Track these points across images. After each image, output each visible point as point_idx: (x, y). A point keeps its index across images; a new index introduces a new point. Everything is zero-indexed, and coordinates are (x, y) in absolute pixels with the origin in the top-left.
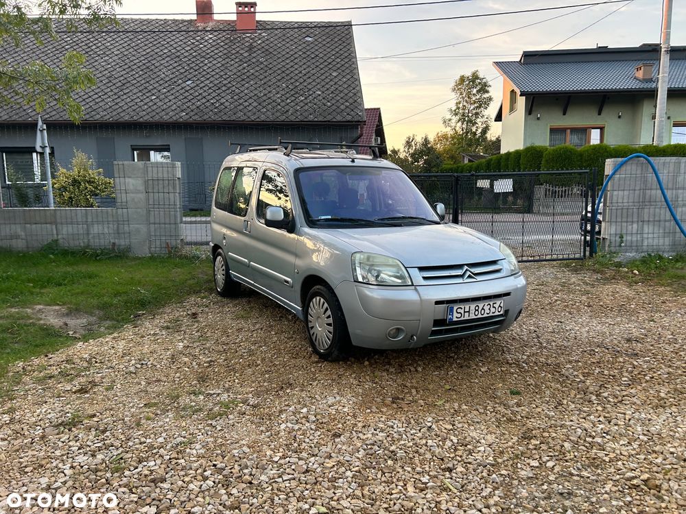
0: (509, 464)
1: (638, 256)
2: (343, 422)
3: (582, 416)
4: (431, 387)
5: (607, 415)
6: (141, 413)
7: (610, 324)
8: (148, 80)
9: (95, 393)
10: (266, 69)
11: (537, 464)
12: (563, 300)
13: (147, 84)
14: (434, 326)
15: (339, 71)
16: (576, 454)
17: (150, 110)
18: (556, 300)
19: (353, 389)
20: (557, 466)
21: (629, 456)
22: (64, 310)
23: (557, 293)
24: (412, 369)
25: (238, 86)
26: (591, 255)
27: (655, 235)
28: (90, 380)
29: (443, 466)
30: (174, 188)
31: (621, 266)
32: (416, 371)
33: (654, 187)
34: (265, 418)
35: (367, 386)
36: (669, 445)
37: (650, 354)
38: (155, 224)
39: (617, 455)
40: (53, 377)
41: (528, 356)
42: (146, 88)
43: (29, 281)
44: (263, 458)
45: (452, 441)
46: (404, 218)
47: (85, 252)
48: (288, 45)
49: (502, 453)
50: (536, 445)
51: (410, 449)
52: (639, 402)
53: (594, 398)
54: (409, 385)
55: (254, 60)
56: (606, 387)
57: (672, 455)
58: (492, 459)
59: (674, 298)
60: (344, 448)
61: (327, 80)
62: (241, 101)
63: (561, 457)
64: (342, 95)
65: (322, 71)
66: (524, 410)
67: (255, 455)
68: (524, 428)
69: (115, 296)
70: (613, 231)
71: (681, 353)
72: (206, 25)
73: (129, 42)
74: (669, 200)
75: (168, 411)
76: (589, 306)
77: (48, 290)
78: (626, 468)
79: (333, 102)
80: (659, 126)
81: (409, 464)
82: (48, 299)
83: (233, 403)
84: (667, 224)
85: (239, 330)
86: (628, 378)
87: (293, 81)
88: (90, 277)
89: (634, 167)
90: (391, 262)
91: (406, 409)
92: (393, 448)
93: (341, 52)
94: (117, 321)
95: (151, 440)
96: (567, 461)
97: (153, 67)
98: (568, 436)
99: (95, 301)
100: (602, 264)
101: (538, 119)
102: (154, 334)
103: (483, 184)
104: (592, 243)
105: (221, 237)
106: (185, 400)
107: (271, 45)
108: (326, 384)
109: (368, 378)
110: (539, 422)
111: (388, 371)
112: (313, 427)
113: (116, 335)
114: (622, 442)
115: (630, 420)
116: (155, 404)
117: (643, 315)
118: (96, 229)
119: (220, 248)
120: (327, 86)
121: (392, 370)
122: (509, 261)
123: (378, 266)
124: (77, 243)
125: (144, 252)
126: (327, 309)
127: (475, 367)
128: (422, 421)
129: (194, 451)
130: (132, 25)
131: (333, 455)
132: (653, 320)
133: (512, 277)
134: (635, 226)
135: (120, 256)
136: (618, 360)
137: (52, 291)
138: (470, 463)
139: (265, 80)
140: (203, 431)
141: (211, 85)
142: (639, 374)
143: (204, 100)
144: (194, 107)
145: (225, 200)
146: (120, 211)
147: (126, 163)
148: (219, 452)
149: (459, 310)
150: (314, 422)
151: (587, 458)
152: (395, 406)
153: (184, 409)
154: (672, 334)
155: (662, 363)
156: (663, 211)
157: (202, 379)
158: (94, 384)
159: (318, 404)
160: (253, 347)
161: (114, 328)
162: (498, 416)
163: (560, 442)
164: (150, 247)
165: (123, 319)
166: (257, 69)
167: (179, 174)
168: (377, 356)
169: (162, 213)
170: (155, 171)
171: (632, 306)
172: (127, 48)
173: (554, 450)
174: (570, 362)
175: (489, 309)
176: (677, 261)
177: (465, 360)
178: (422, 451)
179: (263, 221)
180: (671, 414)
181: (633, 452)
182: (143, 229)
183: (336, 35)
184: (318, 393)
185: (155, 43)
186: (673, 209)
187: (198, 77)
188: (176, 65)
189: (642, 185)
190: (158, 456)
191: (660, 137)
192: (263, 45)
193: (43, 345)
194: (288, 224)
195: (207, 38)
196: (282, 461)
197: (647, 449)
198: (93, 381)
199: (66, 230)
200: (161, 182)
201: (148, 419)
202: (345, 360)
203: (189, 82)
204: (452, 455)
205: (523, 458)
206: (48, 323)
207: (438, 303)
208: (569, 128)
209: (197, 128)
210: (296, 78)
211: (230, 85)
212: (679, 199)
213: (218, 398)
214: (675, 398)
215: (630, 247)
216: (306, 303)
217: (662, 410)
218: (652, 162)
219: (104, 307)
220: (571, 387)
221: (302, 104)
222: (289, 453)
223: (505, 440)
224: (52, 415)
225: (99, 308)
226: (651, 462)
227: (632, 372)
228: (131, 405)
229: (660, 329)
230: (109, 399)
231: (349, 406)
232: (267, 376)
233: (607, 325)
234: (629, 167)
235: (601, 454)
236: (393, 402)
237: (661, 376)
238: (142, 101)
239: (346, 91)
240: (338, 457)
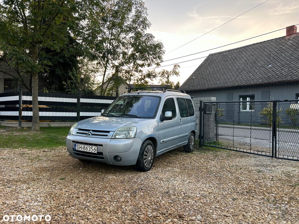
8: (252, 67)
14: (73, 150)
17: (247, 80)
25: (295, 63)
42: (250, 71)
62: (292, 71)
72: (290, 37)
97: (257, 61)
130: (256, 45)
141: (280, 65)
143: (273, 73)
144: (267, 76)
149: (78, 146)
172: (250, 55)
175: (90, 149)
185: (262, 51)
187: (275, 62)
188: (267, 59)
195: (288, 43)
203: (270, 65)
207: (73, 142)
209: (265, 86)
211: (290, 64)
238: (246, 77)
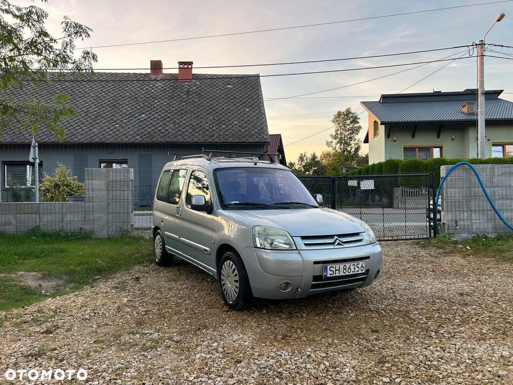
0: (367, 381)
1: (470, 236)
2: (244, 352)
3: (424, 347)
4: (312, 328)
5: (442, 346)
6: (91, 348)
7: (448, 284)
8: (114, 114)
9: (57, 333)
10: (198, 106)
11: (388, 380)
12: (414, 268)
13: (113, 117)
14: (314, 280)
15: (251, 108)
16: (418, 373)
17: (114, 134)
18: (409, 268)
19: (253, 329)
20: (403, 382)
21: (458, 374)
22: (39, 275)
23: (410, 263)
24: (299, 315)
25: (179, 118)
26: (435, 235)
27: (481, 221)
28: (55, 324)
29: (318, 382)
30: (128, 187)
31: (457, 244)
32: (302, 316)
33: (477, 185)
34: (184, 350)
35: (264, 328)
36: (488, 366)
37: (477, 304)
38: (112, 213)
39: (449, 373)
40: (27, 322)
41: (386, 306)
42: (112, 119)
43: (15, 255)
44: (181, 378)
45: (325, 365)
46: (291, 203)
47: (59, 235)
48: (214, 90)
49: (362, 373)
50: (388, 367)
51: (293, 371)
52: (466, 337)
53: (433, 334)
54: (295, 326)
55: (190, 100)
56: (443, 327)
57: (489, 373)
58: (354, 377)
59: (496, 266)
60: (243, 370)
61: (242, 114)
62: (180, 129)
63: (406, 375)
64: (253, 124)
65: (239, 108)
66: (381, 343)
67: (175, 376)
68: (381, 356)
69: (79, 265)
70: (450, 218)
71: (500, 303)
72: (157, 77)
73: (102, 89)
74: (488, 195)
75: (111, 346)
76: (433, 271)
77: (29, 261)
78: (454, 382)
79: (247, 129)
80: (481, 145)
81: (292, 381)
82: (28, 267)
83: (161, 339)
84: (489, 212)
85: (170, 289)
86: (460, 320)
87: (217, 114)
88: (61, 252)
89: (461, 171)
90: (281, 233)
91: (292, 344)
92: (280, 370)
93: (252, 95)
94: (80, 284)
95: (97, 367)
96: (410, 378)
97: (118, 105)
98: (412, 361)
99: (63, 269)
100: (443, 242)
101: (395, 141)
102: (106, 292)
103: (352, 183)
104: (435, 227)
105: (160, 220)
106: (125, 338)
107: (203, 90)
108: (233, 326)
109: (264, 321)
110: (391, 351)
111: (280, 317)
112: (221, 356)
113: (77, 293)
114: (452, 365)
115: (459, 349)
116: (103, 341)
117: (473, 277)
118: (68, 218)
119: (159, 229)
120: (242, 118)
121: (284, 316)
122: (369, 234)
123: (271, 235)
124: (53, 228)
125: (104, 234)
126: (234, 270)
127: (346, 313)
128: (304, 351)
129: (129, 374)
130: (105, 77)
131: (234, 375)
132: (480, 281)
133: (371, 245)
134: (466, 214)
135: (86, 237)
136: (453, 308)
137: (32, 262)
138: (338, 380)
139: (198, 114)
140: (137, 359)
141: (159, 117)
142: (468, 317)
143: (154, 128)
144: (146, 132)
145: (164, 194)
146: (87, 204)
147: (93, 169)
148: (148, 374)
149: (332, 269)
150: (222, 352)
151: (426, 375)
152: (284, 341)
153: (124, 345)
154: (494, 290)
155: (485, 310)
156: (485, 203)
157: (140, 323)
158: (57, 327)
159: (226, 340)
160: (179, 301)
161: (77, 288)
162: (361, 347)
163: (407, 365)
164: (108, 231)
165: (84, 282)
166: (192, 106)
167: (132, 177)
168: (272, 307)
169: (118, 206)
170: (115, 175)
171: (465, 271)
172: (100, 92)
173: (401, 370)
174: (417, 309)
175: (354, 268)
176: (499, 240)
177: (339, 308)
178: (302, 372)
179: (190, 207)
180: (490, 344)
181: (461, 371)
182: (104, 217)
183: (248, 83)
184: (227, 332)
185: (120, 89)
186: (492, 202)
187: (150, 112)
188: (134, 103)
189: (468, 184)
190: (101, 377)
191: (483, 153)
192: (197, 90)
193: (22, 300)
194: (208, 208)
195: (157, 85)
196: (195, 380)
197: (471, 369)
198: (57, 325)
199: (46, 218)
200: (118, 183)
201: (96, 351)
202: (248, 309)
203: (144, 115)
204: (324, 375)
205: (378, 376)
206: (27, 284)
207: (315, 263)
208: (417, 148)
209: (147, 147)
210: (220, 112)
211: (172, 117)
212: (496, 195)
213: (151, 337)
214: (493, 334)
215: (463, 230)
216: (219, 266)
217: (483, 342)
218: (474, 167)
219: (70, 273)
220: (416, 327)
221: (224, 130)
222: (201, 375)
223: (365, 364)
224: (24, 348)
225: (66, 274)
226: (474, 378)
227: (462, 316)
228: (84, 342)
229: (485, 287)
230: (67, 338)
231: (249, 341)
232: (188, 321)
233: (446, 284)
234: (457, 172)
235: (436, 373)
236: (283, 339)
237: (484, 319)
238: (109, 128)
239: (255, 122)
240: (238, 377)
